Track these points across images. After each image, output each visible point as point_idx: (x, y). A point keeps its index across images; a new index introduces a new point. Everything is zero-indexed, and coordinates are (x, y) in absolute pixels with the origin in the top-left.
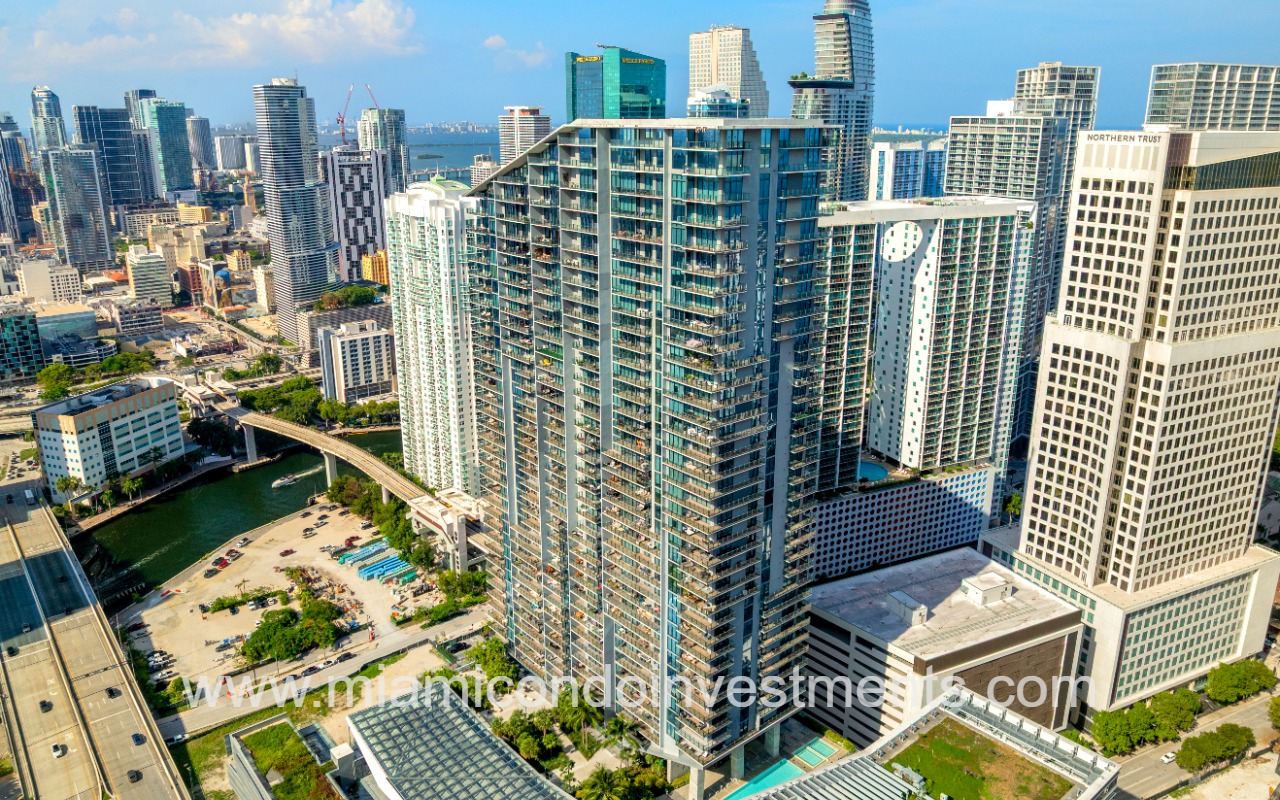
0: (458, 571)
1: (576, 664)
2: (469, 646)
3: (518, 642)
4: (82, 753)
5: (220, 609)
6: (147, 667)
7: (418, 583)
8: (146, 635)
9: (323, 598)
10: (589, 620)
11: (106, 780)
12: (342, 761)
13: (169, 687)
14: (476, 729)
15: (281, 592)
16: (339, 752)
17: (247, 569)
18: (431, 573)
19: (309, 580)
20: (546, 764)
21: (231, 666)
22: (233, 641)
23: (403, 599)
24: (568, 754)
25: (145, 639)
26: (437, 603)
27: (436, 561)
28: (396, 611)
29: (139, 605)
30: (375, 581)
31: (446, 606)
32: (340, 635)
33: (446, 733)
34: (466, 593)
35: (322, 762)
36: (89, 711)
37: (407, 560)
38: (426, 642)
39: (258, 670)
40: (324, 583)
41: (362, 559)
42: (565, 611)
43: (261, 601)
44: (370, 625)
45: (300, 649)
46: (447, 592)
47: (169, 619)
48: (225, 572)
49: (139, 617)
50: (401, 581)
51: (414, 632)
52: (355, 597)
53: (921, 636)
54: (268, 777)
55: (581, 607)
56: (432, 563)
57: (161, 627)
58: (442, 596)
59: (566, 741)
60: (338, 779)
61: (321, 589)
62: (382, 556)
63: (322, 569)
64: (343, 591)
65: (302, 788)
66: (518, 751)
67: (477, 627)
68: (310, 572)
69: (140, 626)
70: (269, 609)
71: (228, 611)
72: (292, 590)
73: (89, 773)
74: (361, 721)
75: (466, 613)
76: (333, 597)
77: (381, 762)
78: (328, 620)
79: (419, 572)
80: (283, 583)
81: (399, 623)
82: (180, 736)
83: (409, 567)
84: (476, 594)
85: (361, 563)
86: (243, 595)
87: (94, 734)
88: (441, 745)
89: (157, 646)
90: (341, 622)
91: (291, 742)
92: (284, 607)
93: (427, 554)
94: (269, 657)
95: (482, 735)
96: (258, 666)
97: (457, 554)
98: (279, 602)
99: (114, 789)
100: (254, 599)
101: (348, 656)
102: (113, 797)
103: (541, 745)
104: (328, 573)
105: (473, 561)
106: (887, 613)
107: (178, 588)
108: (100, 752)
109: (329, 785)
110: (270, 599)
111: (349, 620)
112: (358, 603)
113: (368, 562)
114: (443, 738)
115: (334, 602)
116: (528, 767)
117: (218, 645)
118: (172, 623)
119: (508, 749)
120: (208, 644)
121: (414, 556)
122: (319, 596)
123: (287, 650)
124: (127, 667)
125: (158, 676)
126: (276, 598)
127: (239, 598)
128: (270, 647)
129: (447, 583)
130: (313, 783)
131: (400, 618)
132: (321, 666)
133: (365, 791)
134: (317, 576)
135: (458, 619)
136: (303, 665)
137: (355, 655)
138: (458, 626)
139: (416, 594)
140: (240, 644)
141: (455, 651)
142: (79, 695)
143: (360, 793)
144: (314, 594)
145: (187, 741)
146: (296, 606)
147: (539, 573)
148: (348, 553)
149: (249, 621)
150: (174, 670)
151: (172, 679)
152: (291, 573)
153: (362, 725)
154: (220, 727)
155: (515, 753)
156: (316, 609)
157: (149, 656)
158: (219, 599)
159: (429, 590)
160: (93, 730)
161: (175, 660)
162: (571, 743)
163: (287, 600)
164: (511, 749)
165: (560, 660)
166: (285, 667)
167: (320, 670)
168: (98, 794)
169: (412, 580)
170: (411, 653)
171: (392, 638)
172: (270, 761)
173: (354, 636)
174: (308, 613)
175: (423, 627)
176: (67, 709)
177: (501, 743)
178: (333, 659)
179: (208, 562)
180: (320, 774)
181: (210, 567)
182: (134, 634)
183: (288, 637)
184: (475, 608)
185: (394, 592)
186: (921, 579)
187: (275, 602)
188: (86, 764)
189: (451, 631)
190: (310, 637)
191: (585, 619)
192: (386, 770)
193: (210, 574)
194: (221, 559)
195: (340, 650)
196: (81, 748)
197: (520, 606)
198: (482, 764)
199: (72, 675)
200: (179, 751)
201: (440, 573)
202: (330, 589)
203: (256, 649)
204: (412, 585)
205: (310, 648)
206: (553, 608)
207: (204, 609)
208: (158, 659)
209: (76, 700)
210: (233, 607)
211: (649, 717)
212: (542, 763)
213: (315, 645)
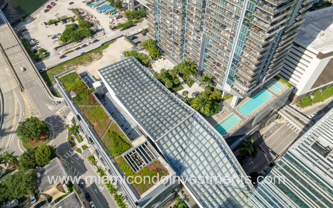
0: (131, 10)
1: (186, 51)
2: (138, 37)
3: (160, 41)
4: (12, 75)
5: (51, 24)
6: (30, 45)
7: (117, 14)
8: (28, 33)
9: (86, 19)
10: (194, 34)
11: (21, 85)
12: (97, 88)
13: (38, 52)
14: (147, 75)
15: (71, 18)
16: (96, 85)
17: (59, 9)
18: (121, 10)
19: (80, 13)
20: (174, 89)
21: (57, 44)
22: (57, 35)
23: (113, 20)
24: (182, 85)
25: (28, 35)
26: (125, 22)
27: (123, 6)
28: (111, 24)
29: (24, 22)
30: (103, 13)
31: (128, 23)
32: (93, 33)
33: (136, 77)
34: (135, 18)
35: (90, 88)
36: (12, 61)
37: (113, 6)
38: (122, 36)
39: (66, 46)
40: (85, 14)
41: (98, 6)
42: (183, 30)
43: (65, 21)
44: (103, 29)
45: (80, 38)
46: (128, 18)
47: (35, 27)
48: (51, 10)
49: (25, 27)
50: (112, 13)
51: (118, 32)
52: (96, 19)
53: (320, 43)
54: (70, 94)
55: (191, 29)
56: (122, 7)
57: (32, 30)
58: (126, 19)
59: (181, 80)
60: (97, 95)
61: (85, 16)
62: (104, 4)
63: (84, 9)
64: (92, 17)
65: (84, 98)
66: (165, 86)
67: (140, 30)
68: (80, 10)
69: (25, 30)
70: (68, 24)
71: (54, 25)
72: (75, 17)
73: (15, 82)
74: (103, 72)
75: (135, 25)
76: (89, 19)
77: (113, 89)
78: (88, 28)
79: (117, 10)
80: (71, 14)
81: (113, 29)
82: (44, 69)
83: (114, 9)
84: (138, 19)
85: (97, 7)
86: (59, 19)
87: (15, 69)
88: (135, 82)
89: (32, 37)
90: (93, 28)
91: (77, 80)
92: (73, 23)
93: (120, 4)
94: (70, 41)
95: (150, 78)
96: (67, 44)
97: (131, 4)
98: (71, 21)
99: (25, 88)
100: (62, 20)
101: (96, 41)
102: (25, 90)
103: (173, 83)
104: (86, 11)
105: (136, 7)
106: (305, 33)
107: (36, 16)
108: (18, 75)
109: (94, 97)
110: (68, 20)
111: (95, 27)
112: (98, 21)
113: (100, 6)
114: (135, 79)
115: (90, 21)
116: (169, 92)
117: (52, 37)
118: (36, 29)
119: (160, 84)
120: (49, 36)
121: (115, 4)
122: (84, 19)
123: (75, 39)
124: (22, 45)
125: (34, 48)
126: (70, 20)
127: (57, 20)
128: (70, 37)
129: (128, 14)
130: (88, 97)
131: (112, 27)
132: (88, 44)
133: (108, 98)
134: (83, 11)
135: (133, 28)
136: (82, 44)
137: (99, 40)
138: (133, 30)
139: (117, 18)
140: (59, 36)
141: (133, 39)
142: (7, 55)
143: (106, 99)
144: (82, 18)
145: (46, 71)
146: (77, 22)
147: (171, 13)
148: (92, 3)
149: (61, 28)
150: (39, 46)
151: (39, 49)
152: (73, 10)
153: (104, 74)
154: (57, 66)
155: (163, 86)
156: (83, 24)
157: (30, 41)
158: (50, 20)
159: (122, 17)
160: (14, 67)
161: (39, 42)
162: (183, 81)
163: (73, 21)
164: (162, 84)
165: (178, 49)
166: (76, 45)
167: (87, 45)
168: (20, 89)
169: (115, 13)
170: (118, 39)
171: (111, 34)
172: (71, 87)
173: (98, 33)
174: (81, 25)
175: (121, 30)
176: (4, 60)
177: (158, 82)
178: (92, 42)
179: (45, 7)
180: (89, 93)
181: (46, 8)
182: (24, 33)
183: (75, 34)
184: (138, 24)
185: (110, 17)
186: (316, 19)
187: (70, 21)
188: (14, 79)
189: (131, 32)
190: (83, 34)
191: (192, 34)
192: (115, 91)
193: (46, 11)
194: (49, 6)
195: (94, 38)
196: (11, 74)
197: (161, 27)
198: (151, 90)
199: (4, 48)
200: (44, 74)
201: (125, 11)
202: (87, 16)
203: (65, 38)
204: (116, 15)
205: (83, 38)
206: (177, 28)
207: (46, 24)
208: (33, 42)
209: (7, 57)
210: (56, 23)
211: (218, 75)
212: (173, 89)
213: (85, 37)
